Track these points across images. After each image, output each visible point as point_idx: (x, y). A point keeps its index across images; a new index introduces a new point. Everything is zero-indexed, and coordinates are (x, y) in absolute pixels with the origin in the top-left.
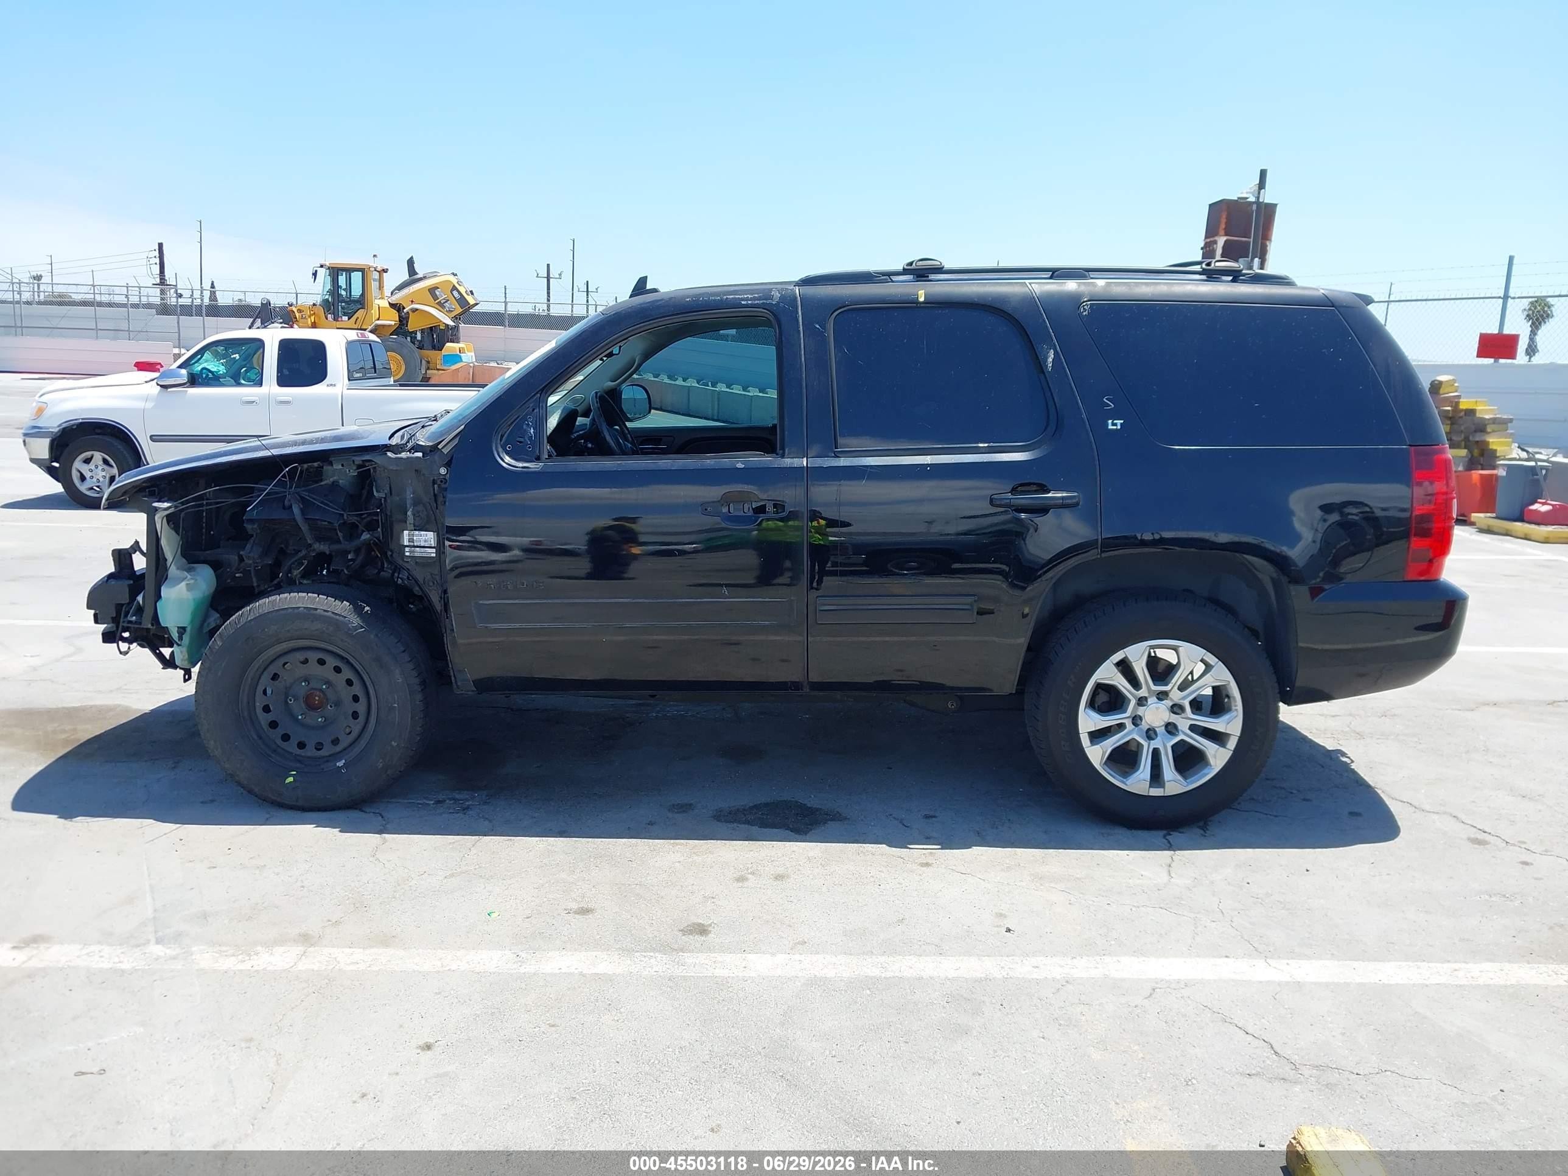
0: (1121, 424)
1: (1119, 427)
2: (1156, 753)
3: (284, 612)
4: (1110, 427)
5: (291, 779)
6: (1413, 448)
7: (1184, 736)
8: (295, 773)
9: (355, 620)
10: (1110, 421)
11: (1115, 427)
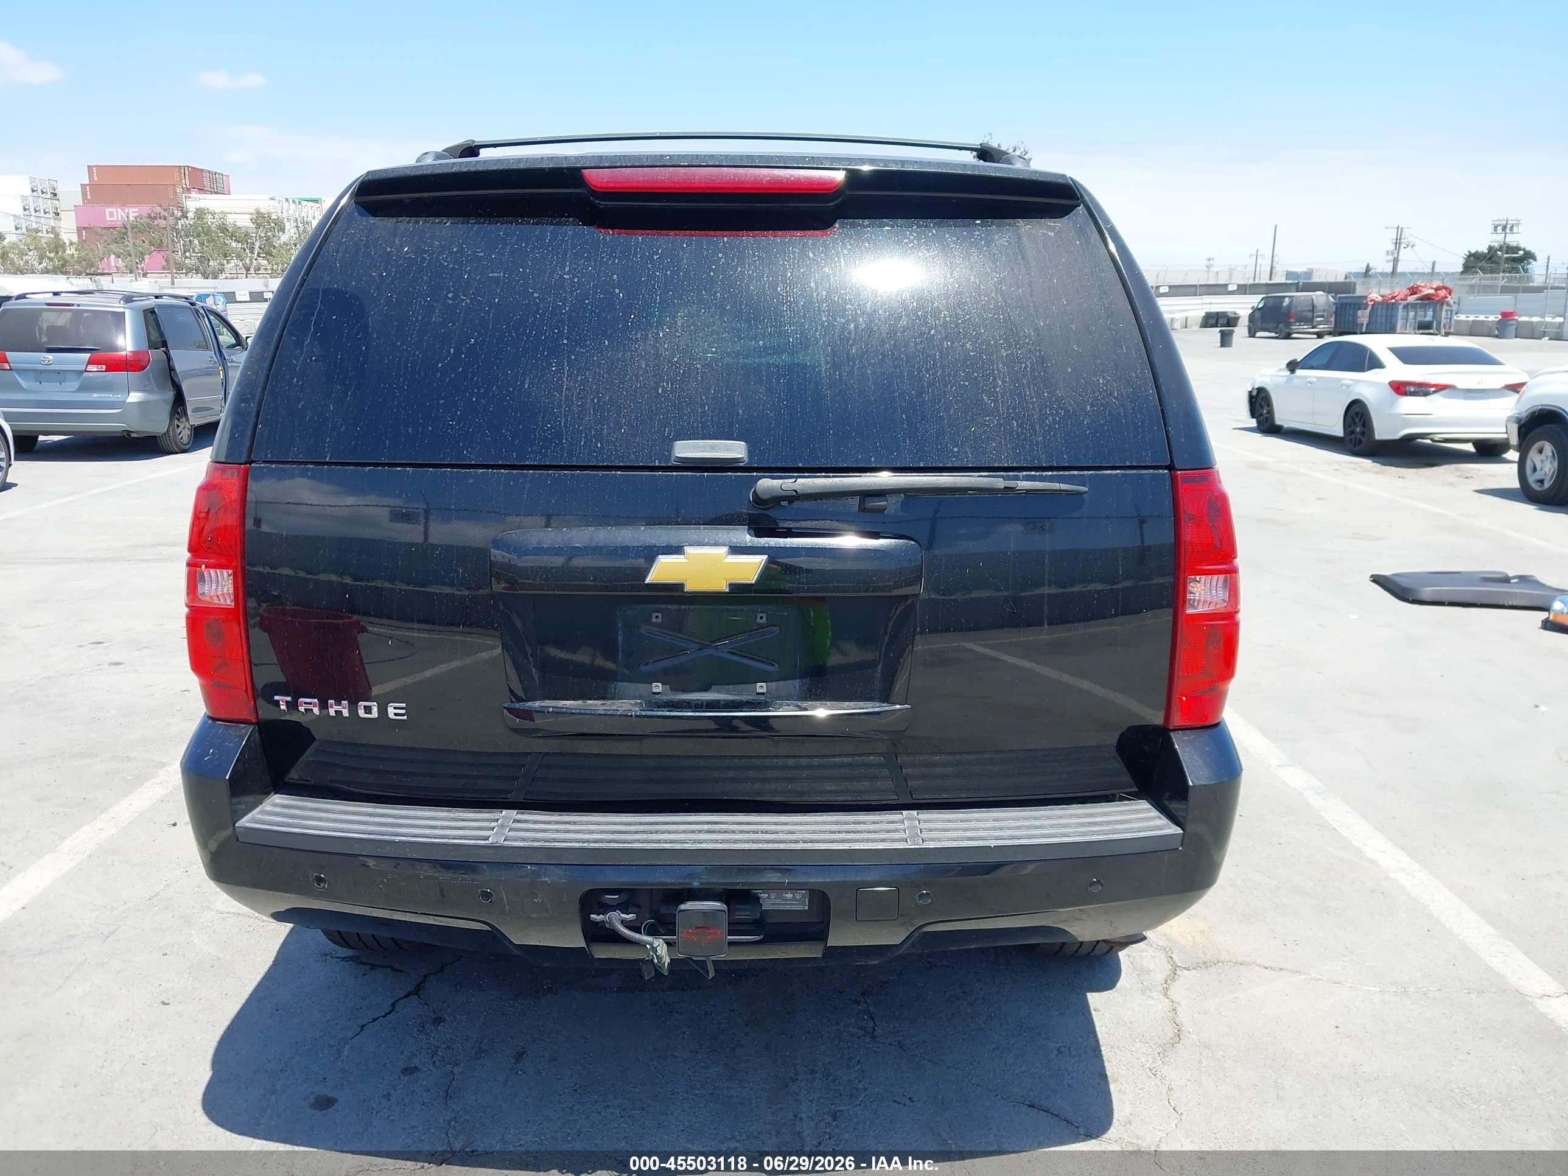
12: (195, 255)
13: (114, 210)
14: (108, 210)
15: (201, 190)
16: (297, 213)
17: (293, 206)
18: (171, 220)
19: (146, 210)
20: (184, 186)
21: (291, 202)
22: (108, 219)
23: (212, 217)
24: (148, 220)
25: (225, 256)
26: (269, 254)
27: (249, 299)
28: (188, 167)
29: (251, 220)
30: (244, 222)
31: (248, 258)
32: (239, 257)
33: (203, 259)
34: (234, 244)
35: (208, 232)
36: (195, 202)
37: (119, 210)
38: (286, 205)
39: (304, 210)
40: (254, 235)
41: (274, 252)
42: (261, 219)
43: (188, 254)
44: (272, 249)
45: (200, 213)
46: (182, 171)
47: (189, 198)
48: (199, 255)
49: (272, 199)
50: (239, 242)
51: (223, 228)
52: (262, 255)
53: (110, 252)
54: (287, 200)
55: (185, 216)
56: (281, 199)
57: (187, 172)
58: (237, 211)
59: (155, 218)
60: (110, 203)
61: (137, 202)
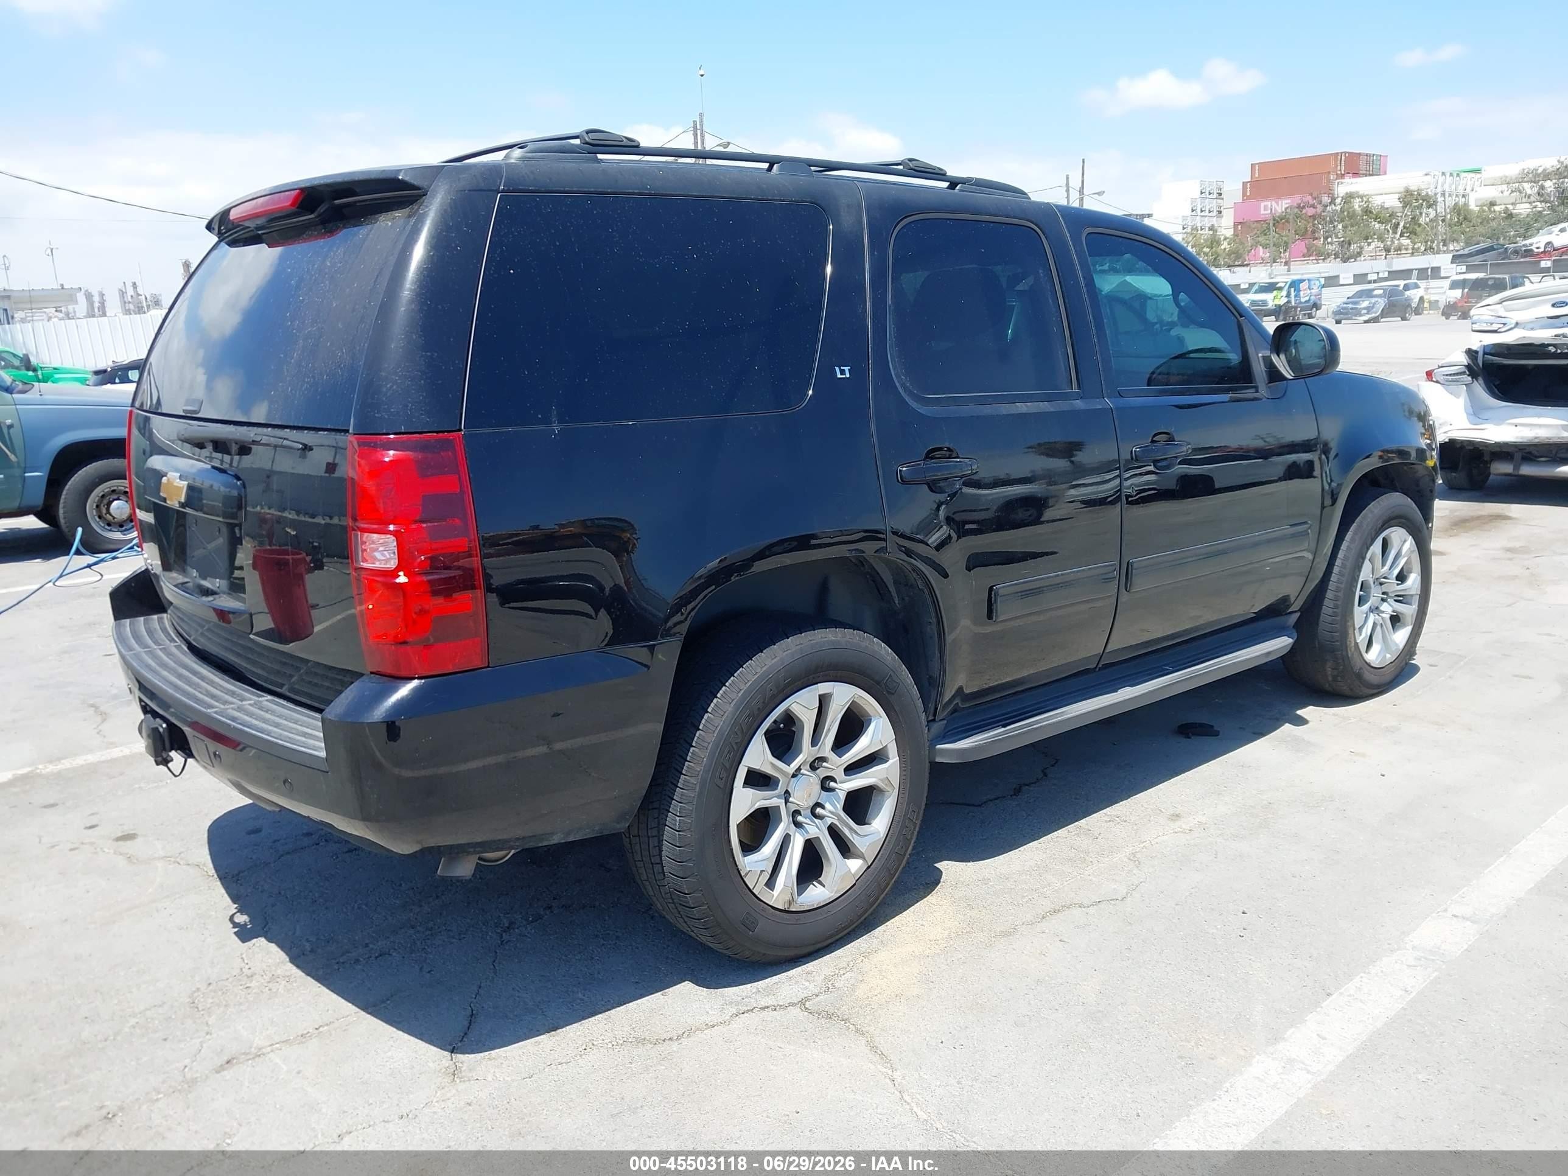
12: (1337, 240)
13: (1269, 204)
14: (1263, 204)
15: (1356, 174)
16: (1453, 187)
17: (1449, 179)
18: (1320, 208)
19: (1297, 200)
20: (1339, 172)
21: (1448, 175)
22: (1263, 212)
23: (1360, 200)
24: (1296, 210)
25: (1367, 238)
26: (1413, 233)
27: (1352, 282)
28: (1345, 153)
29: (1399, 199)
30: (1392, 202)
31: (1390, 239)
32: (1381, 239)
33: (1346, 244)
34: (1377, 226)
35: (1352, 215)
36: (1346, 186)
37: (1273, 203)
38: (1441, 179)
39: (1461, 182)
40: (1399, 214)
41: (1418, 230)
42: (1409, 198)
43: (1329, 240)
44: (1416, 227)
45: (1349, 197)
46: (1339, 157)
47: (1342, 183)
48: (1342, 239)
49: (1426, 175)
50: (1382, 223)
51: (1367, 211)
52: (1405, 235)
53: (1257, 244)
54: (1443, 174)
55: (1333, 202)
56: (1437, 173)
57: (1343, 158)
58: (1387, 191)
59: (1304, 207)
60: (1266, 197)
61: (1290, 194)
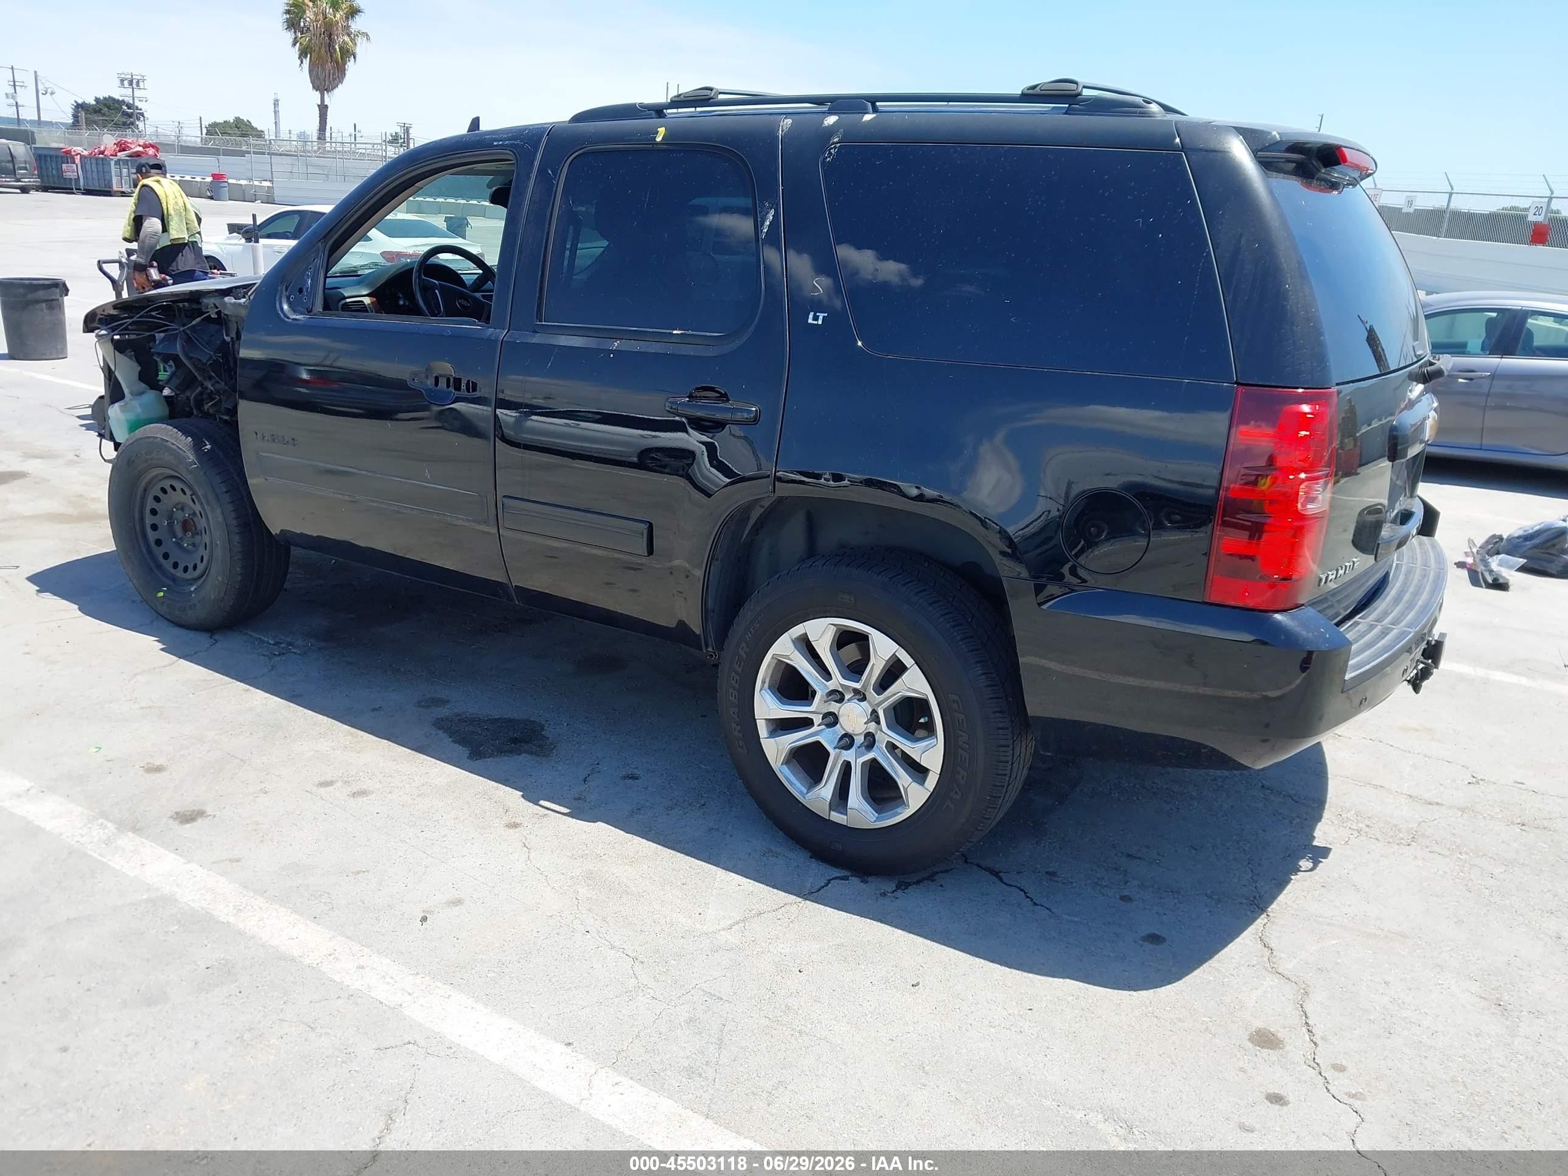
0: (824, 317)
1: (820, 322)
2: (847, 768)
3: (148, 440)
4: (810, 321)
5: (161, 594)
6: (1241, 388)
7: (879, 754)
8: (165, 589)
9: (191, 457)
10: (811, 314)
11: (816, 322)
